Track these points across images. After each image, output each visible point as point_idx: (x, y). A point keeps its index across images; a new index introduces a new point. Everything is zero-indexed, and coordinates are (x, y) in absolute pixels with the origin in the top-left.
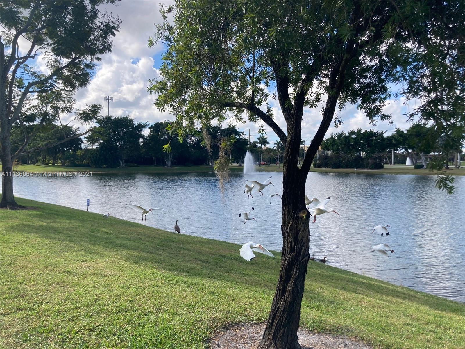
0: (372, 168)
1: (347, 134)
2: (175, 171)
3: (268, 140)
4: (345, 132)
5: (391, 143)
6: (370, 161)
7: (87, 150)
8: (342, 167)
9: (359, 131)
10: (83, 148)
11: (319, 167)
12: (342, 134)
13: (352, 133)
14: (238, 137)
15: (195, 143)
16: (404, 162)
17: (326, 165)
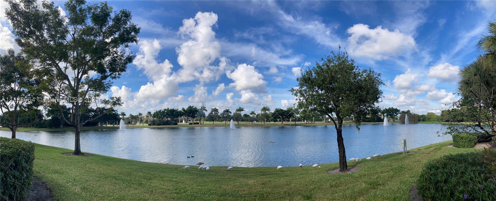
0: (174, 125)
1: (163, 111)
2: (85, 129)
3: (126, 114)
4: (162, 109)
5: (180, 114)
6: (173, 122)
7: (45, 120)
8: (161, 125)
9: (168, 109)
10: (44, 119)
11: (151, 125)
12: (161, 110)
13: (165, 110)
14: (114, 113)
15: (93, 115)
16: (182, 122)
17: (154, 124)
